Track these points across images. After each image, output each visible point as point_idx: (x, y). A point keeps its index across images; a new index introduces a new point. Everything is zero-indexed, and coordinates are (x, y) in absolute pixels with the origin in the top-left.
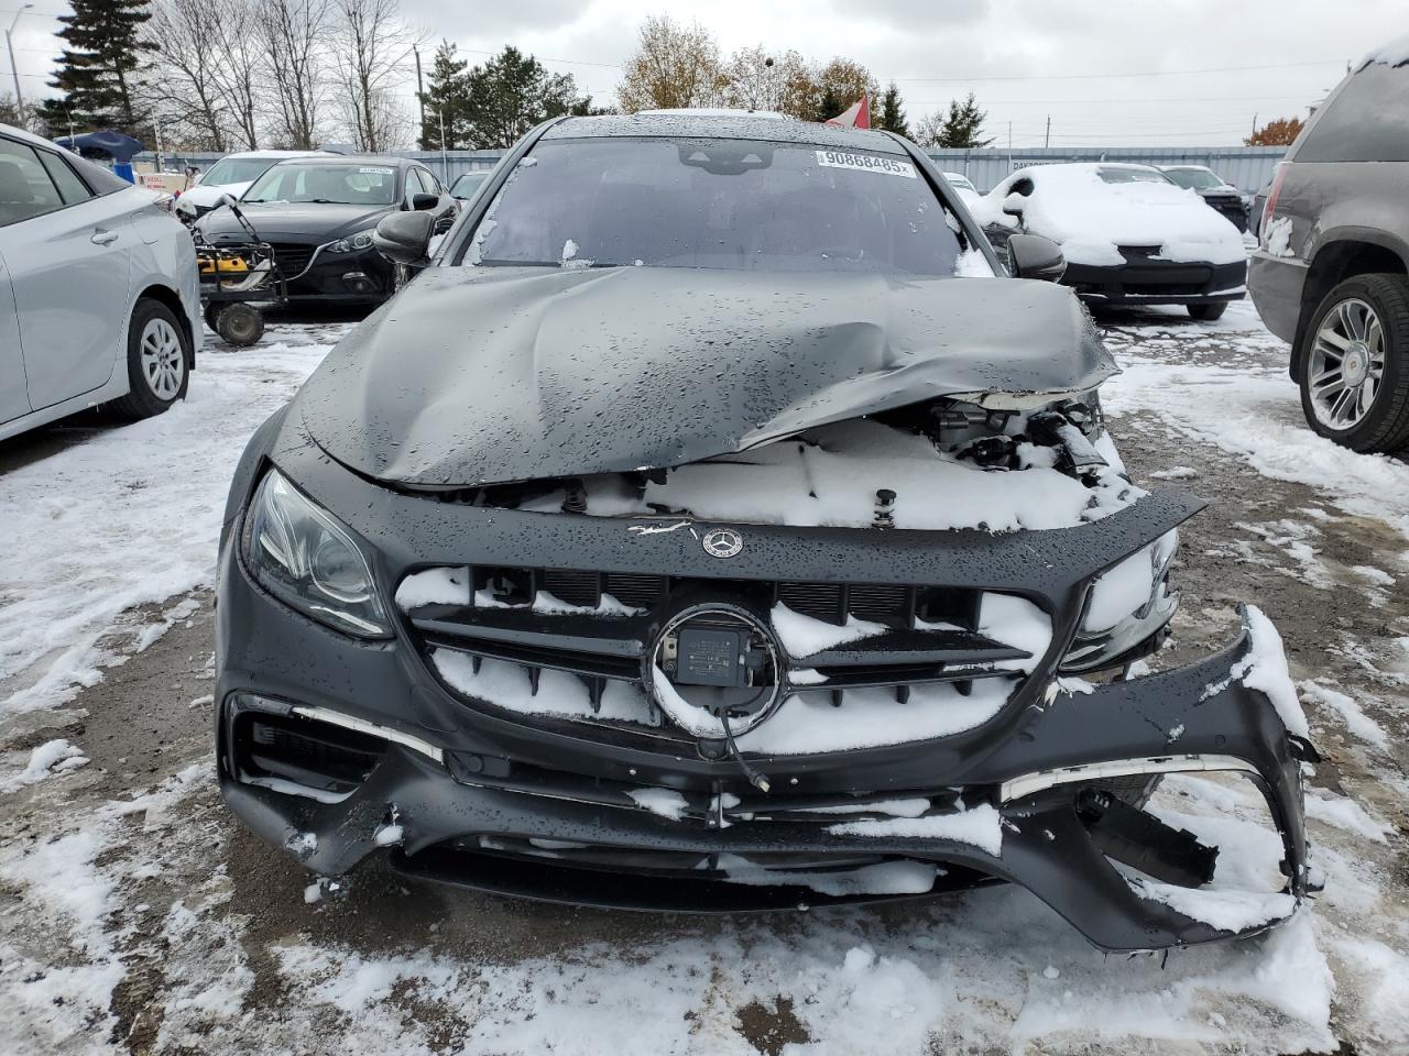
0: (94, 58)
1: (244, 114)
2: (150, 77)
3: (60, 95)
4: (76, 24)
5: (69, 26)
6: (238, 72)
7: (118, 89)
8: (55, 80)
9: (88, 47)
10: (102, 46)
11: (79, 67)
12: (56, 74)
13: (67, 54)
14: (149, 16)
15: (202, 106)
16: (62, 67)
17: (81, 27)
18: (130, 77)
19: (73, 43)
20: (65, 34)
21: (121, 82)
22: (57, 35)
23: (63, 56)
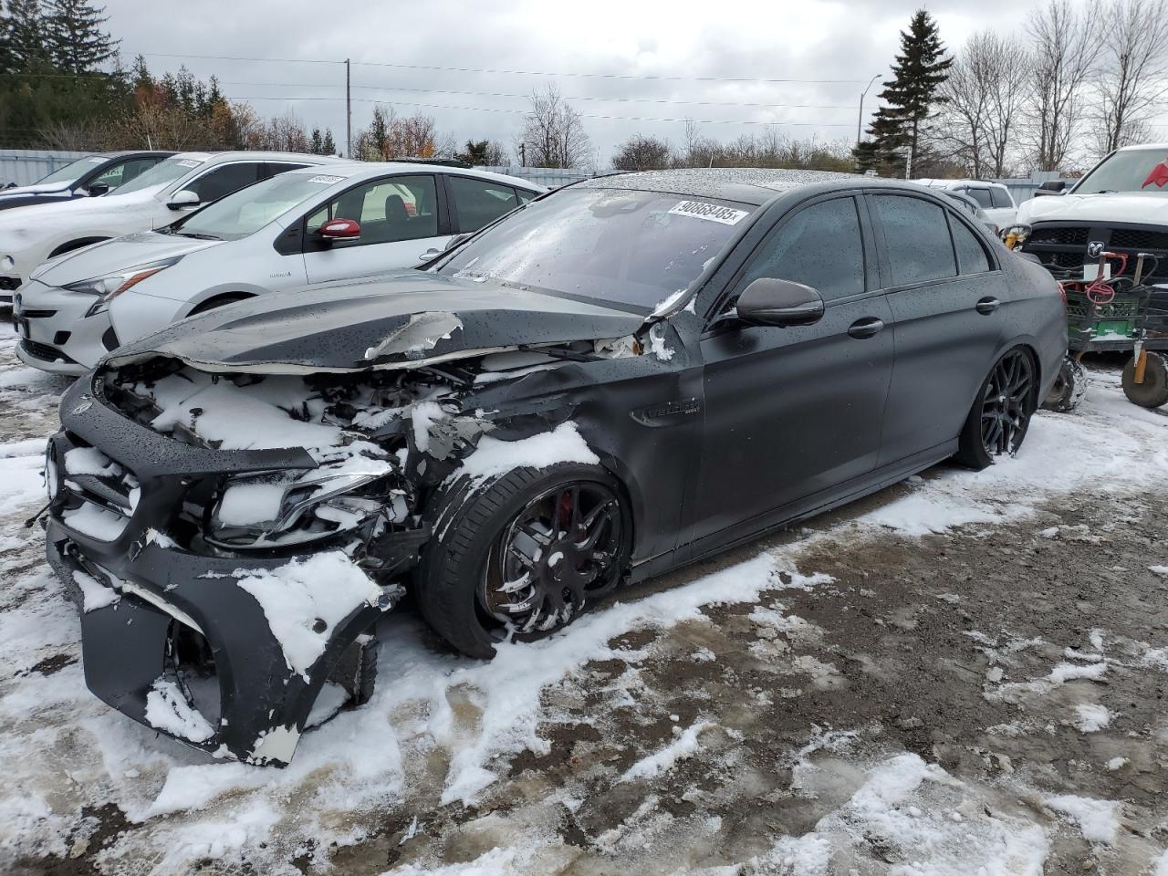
0: (900, 112)
1: (998, 148)
2: (937, 123)
3: (873, 139)
4: (894, 88)
5: (888, 88)
6: (1002, 117)
7: (911, 133)
8: (871, 128)
9: (899, 104)
10: (908, 102)
11: (888, 119)
12: (873, 124)
13: (882, 109)
14: (947, 77)
15: (971, 143)
16: (875, 119)
17: (897, 90)
18: (923, 124)
19: (890, 101)
20: (885, 95)
21: (915, 129)
22: (879, 96)
23: (879, 111)
